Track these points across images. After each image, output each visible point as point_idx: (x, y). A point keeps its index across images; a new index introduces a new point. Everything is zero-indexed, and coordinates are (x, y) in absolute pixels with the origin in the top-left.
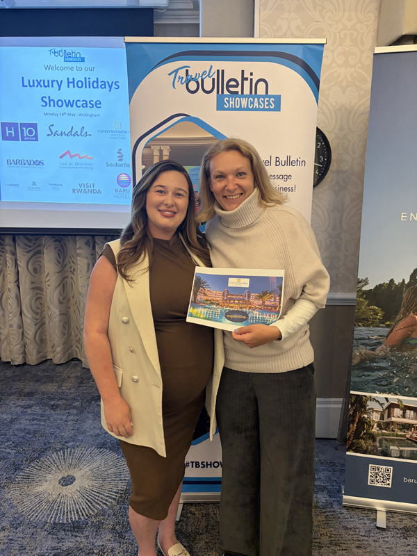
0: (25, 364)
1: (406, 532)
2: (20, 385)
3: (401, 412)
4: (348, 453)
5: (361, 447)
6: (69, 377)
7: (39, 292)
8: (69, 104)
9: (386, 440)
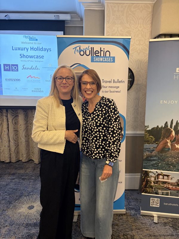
0: (10, 162)
1: (165, 224)
2: (9, 171)
3: (162, 177)
4: (142, 194)
5: (147, 191)
6: (29, 167)
7: (17, 132)
8: (31, 57)
9: (157, 188)
